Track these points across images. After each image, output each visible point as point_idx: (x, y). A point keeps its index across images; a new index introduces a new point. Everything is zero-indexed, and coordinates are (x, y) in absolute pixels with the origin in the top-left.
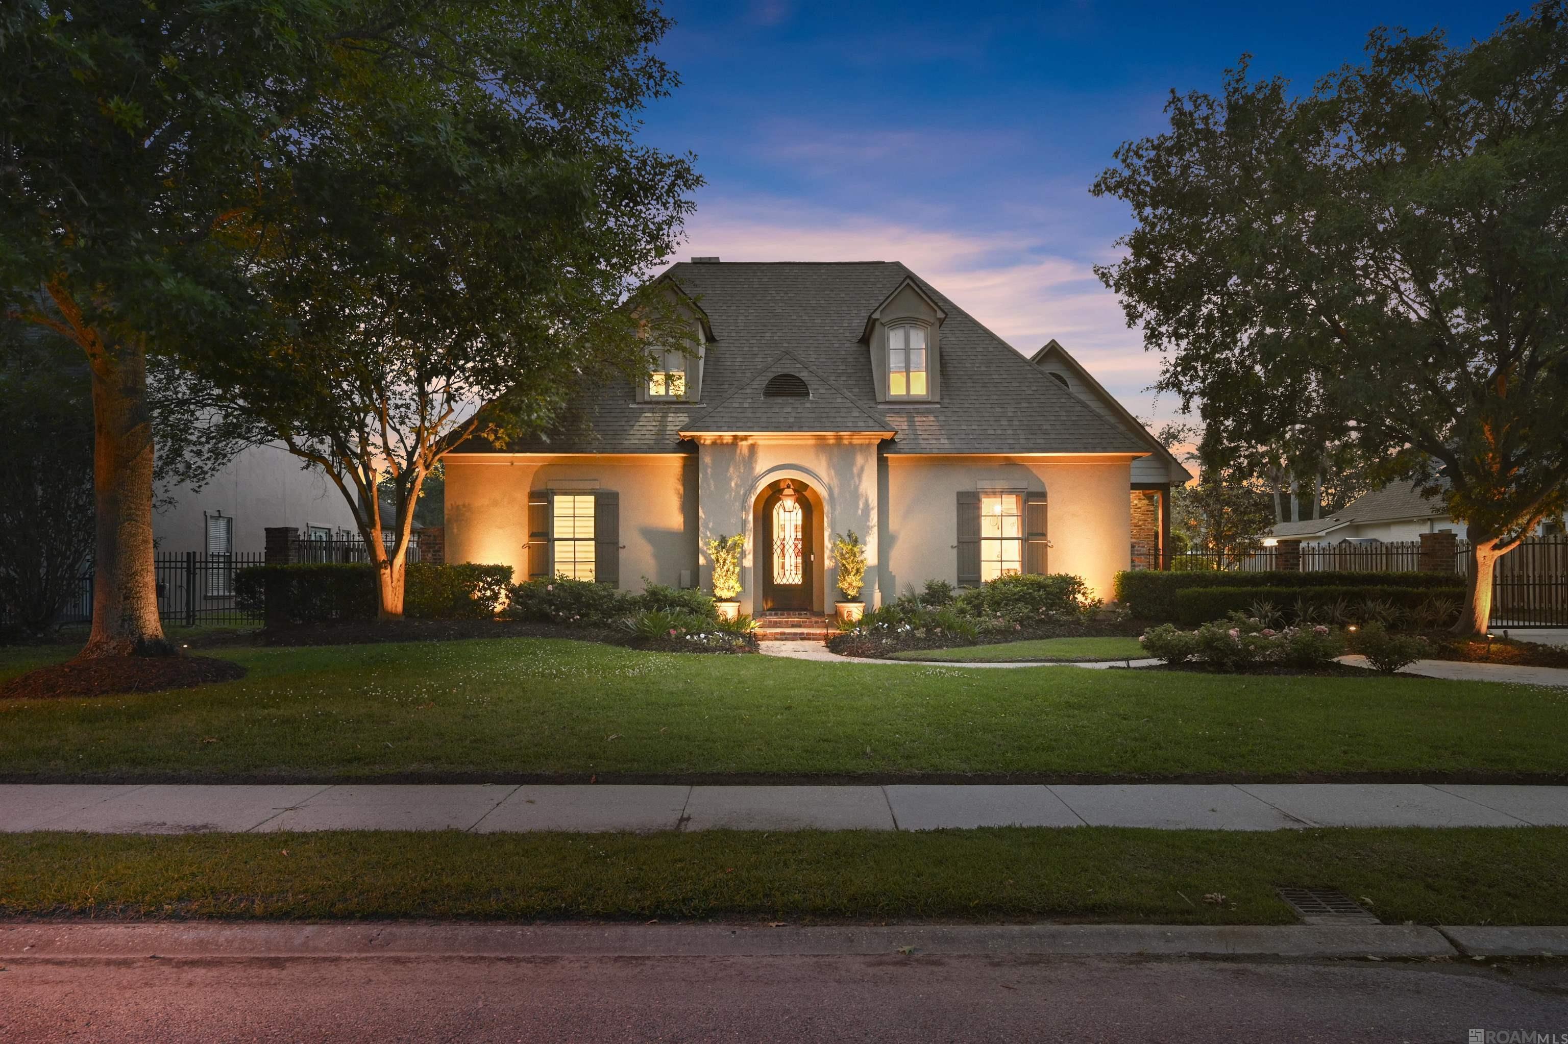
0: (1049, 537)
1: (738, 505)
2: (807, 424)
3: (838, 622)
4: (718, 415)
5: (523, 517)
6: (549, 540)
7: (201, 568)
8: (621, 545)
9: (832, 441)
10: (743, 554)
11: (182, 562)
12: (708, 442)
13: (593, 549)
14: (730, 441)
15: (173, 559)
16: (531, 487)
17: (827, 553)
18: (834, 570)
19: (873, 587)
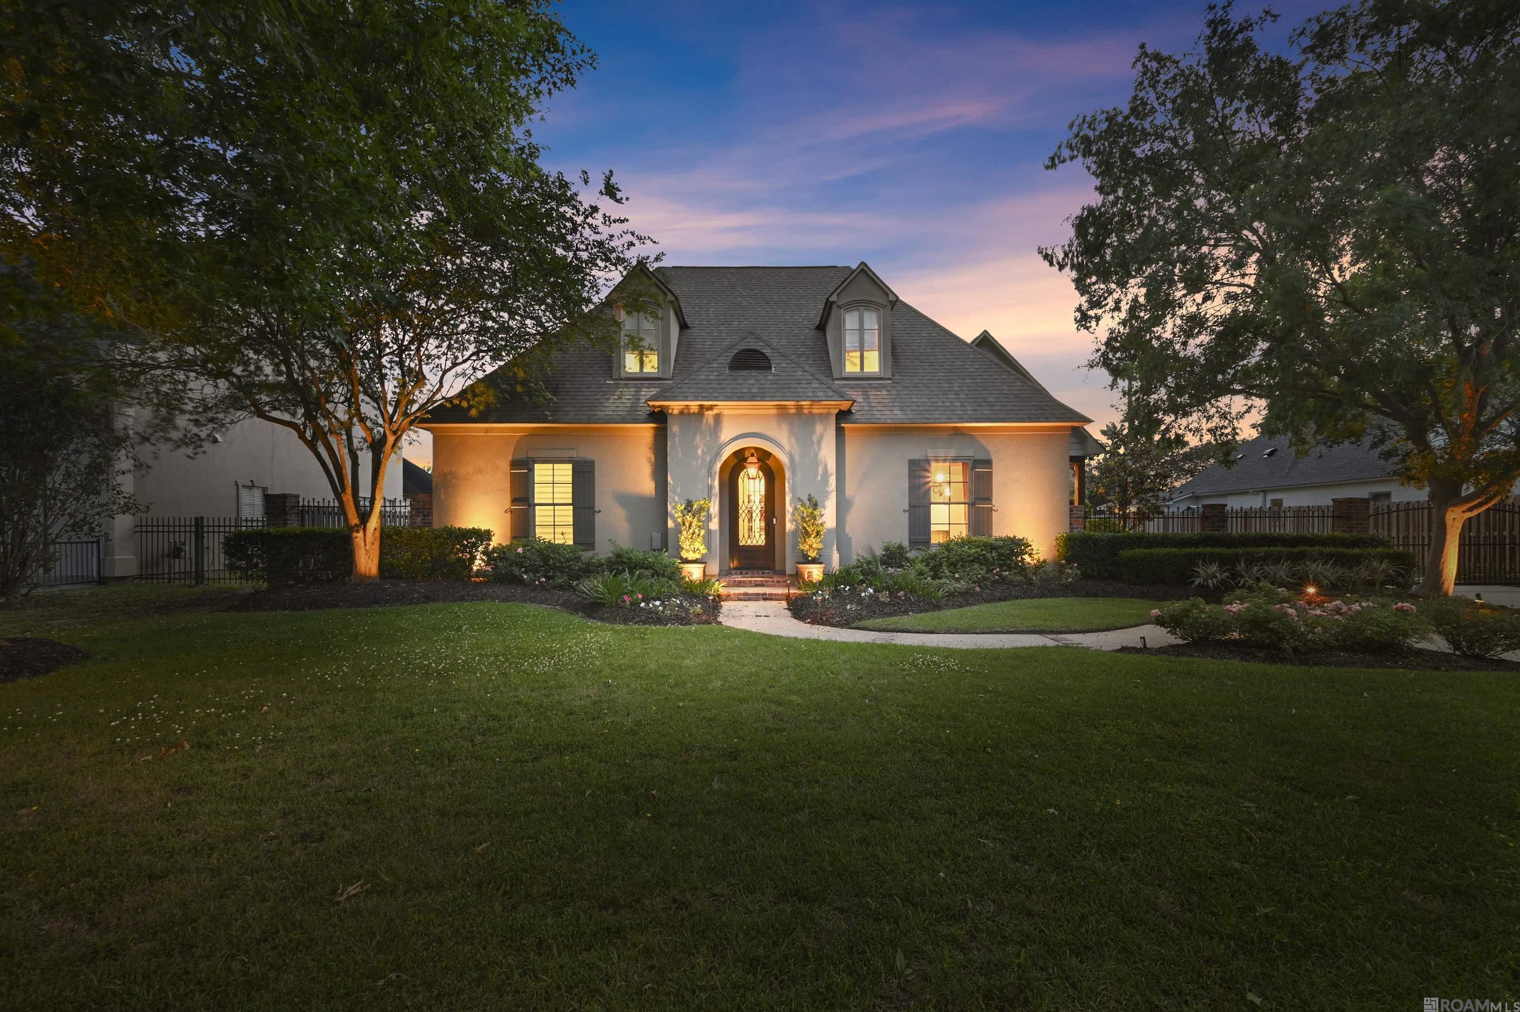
0: (994, 502)
1: (704, 471)
2: (770, 394)
3: (799, 583)
4: (685, 386)
5: (505, 483)
6: (530, 506)
7: (208, 532)
8: (597, 510)
9: (792, 411)
10: (709, 518)
11: (191, 526)
12: (676, 412)
13: (571, 513)
14: (697, 411)
15: (182, 523)
16: (513, 456)
17: (788, 517)
18: (795, 533)
19: (831, 548)
